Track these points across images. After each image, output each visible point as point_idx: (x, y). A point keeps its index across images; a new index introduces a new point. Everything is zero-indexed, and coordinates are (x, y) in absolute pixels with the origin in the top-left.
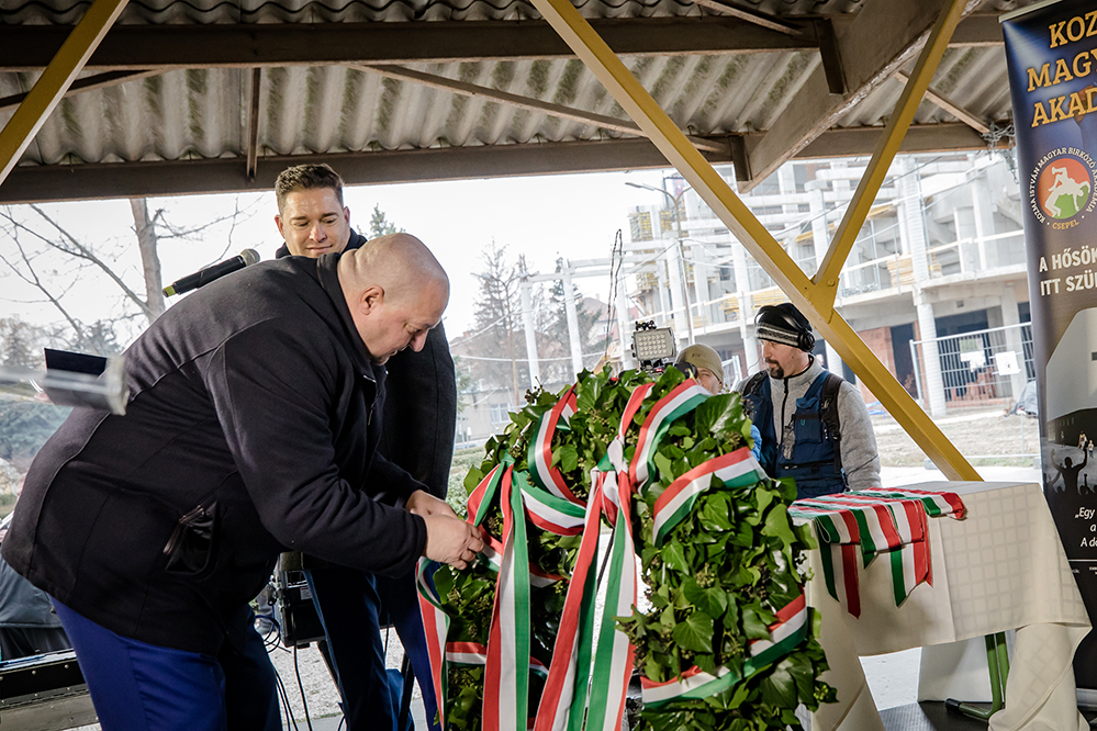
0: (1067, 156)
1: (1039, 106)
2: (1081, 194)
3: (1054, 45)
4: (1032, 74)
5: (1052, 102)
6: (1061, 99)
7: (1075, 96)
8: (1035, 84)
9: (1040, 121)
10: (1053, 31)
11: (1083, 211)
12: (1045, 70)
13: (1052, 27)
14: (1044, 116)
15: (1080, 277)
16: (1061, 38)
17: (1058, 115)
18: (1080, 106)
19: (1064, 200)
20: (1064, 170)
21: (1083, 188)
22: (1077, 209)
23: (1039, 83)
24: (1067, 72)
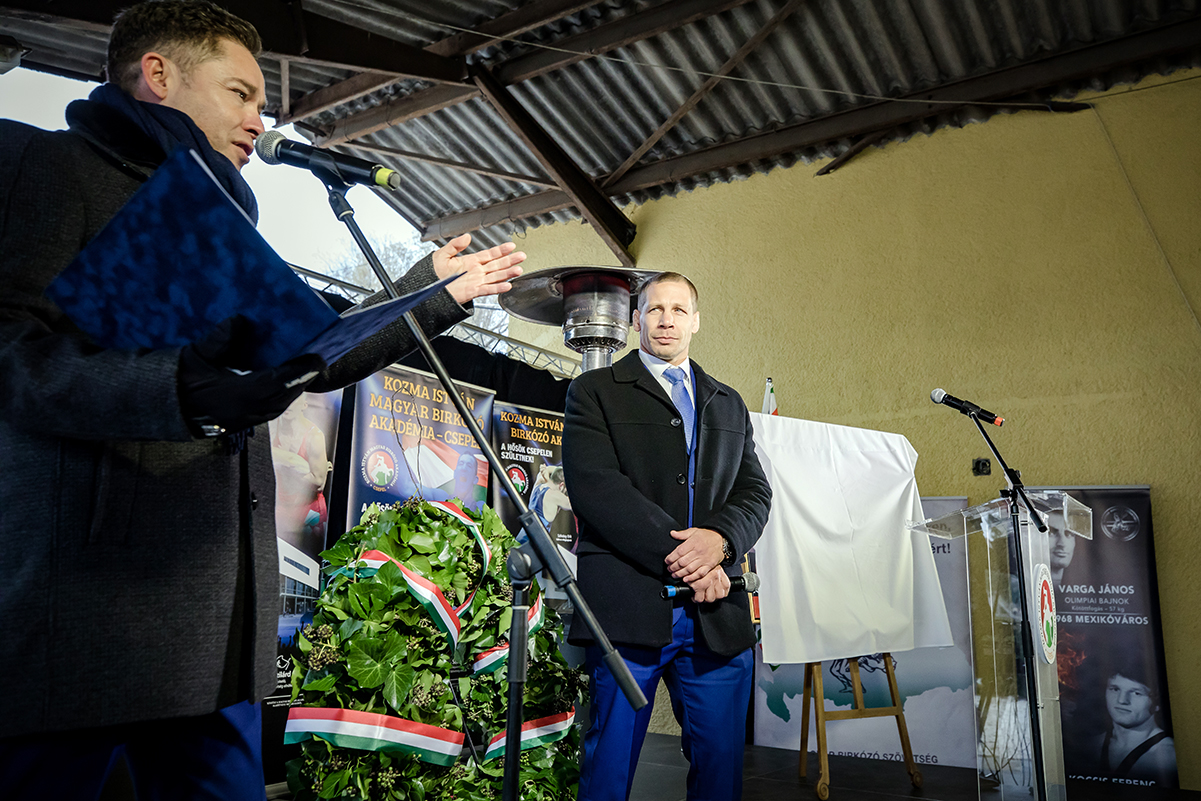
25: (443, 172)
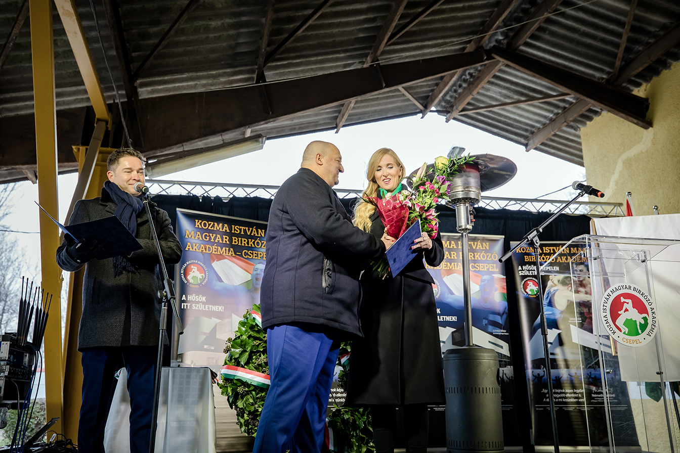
0: (197, 263)
1: (189, 244)
2: (201, 278)
3: (197, 226)
4: (187, 232)
5: (194, 244)
6: (197, 245)
7: (202, 245)
8: (188, 236)
9: (189, 249)
10: (197, 222)
11: (201, 283)
12: (193, 233)
13: (197, 221)
14: (190, 247)
15: (198, 305)
16: (199, 225)
17: (196, 249)
18: (204, 249)
19: (194, 278)
20: (196, 268)
21: (202, 276)
22: (199, 282)
23: (190, 236)
24: (200, 237)
25: (519, 108)
